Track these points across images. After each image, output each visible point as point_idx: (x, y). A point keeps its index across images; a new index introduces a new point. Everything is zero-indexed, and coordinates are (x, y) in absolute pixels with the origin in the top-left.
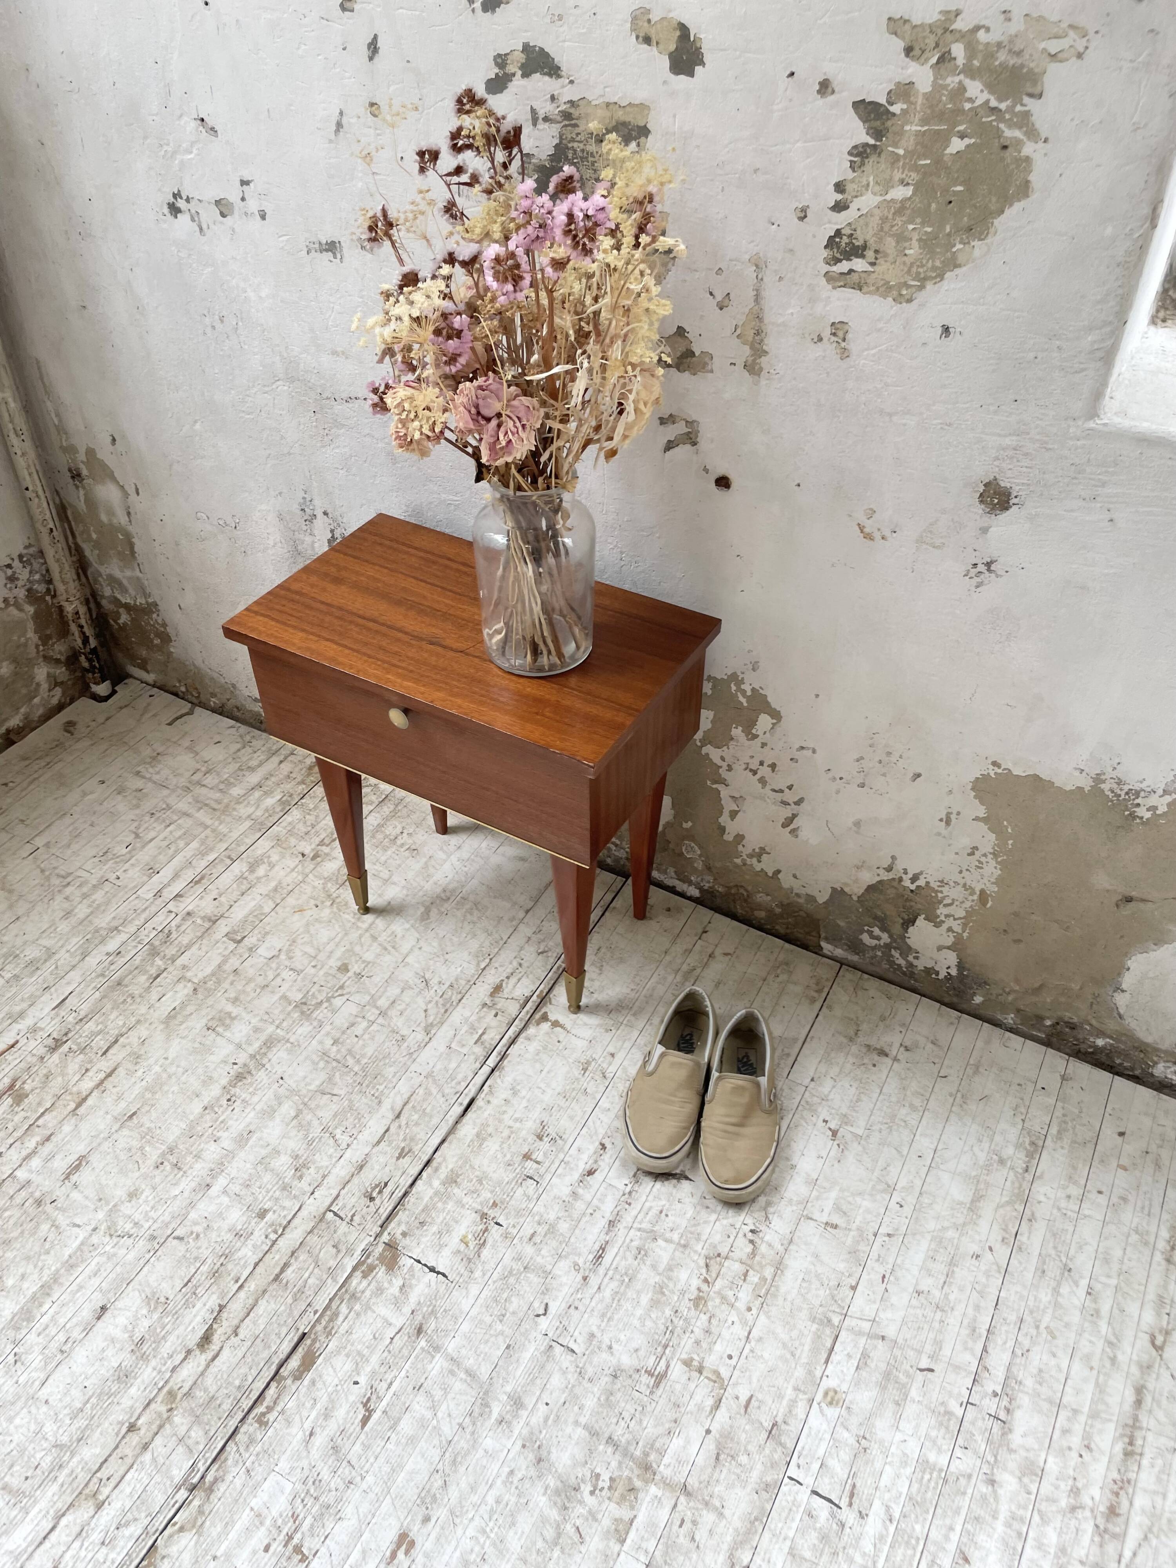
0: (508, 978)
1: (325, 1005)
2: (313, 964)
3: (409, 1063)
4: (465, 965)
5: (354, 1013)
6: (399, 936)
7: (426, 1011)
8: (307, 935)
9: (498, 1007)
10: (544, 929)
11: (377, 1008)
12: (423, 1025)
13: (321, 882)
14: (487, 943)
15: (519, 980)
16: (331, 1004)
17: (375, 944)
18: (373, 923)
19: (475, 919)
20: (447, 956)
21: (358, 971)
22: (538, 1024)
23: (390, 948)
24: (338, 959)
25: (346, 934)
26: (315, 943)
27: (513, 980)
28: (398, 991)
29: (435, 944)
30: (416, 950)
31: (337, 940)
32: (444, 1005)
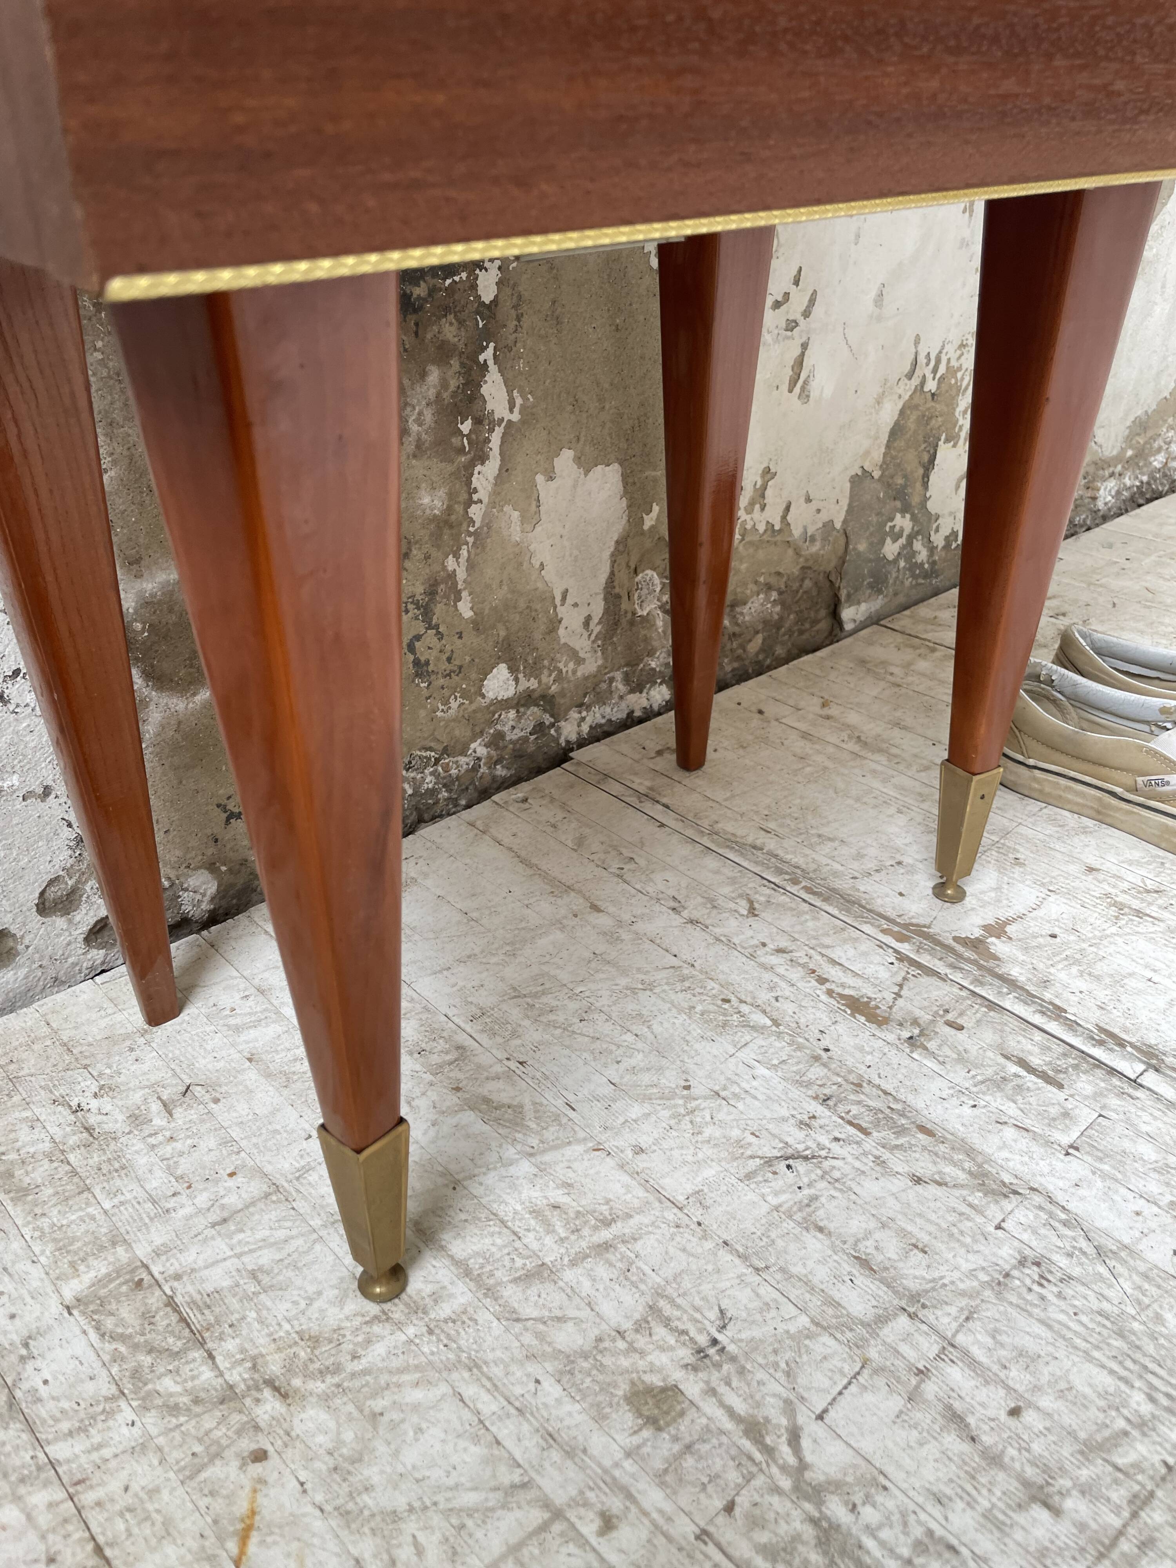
0: (822, 981)
1: (836, 1509)
2: (589, 1528)
3: (1142, 1267)
4: (747, 1055)
5: (896, 1403)
6: (558, 1196)
7: (918, 1180)
8: (411, 1526)
9: (925, 1017)
10: (671, 892)
11: (882, 1320)
12: (977, 1198)
13: (128, 1414)
14: (681, 998)
15: (834, 962)
16: (836, 1486)
17: (569, 1275)
18: (456, 1263)
19: (572, 1005)
20: (698, 1090)
21: (685, 1354)
22: (997, 958)
23: (605, 1235)
24: (600, 1417)
25: (474, 1366)
26: (470, 1499)
27: (833, 973)
28: (814, 1243)
29: (636, 1111)
30: (641, 1162)
31: (488, 1405)
32: (901, 1131)
